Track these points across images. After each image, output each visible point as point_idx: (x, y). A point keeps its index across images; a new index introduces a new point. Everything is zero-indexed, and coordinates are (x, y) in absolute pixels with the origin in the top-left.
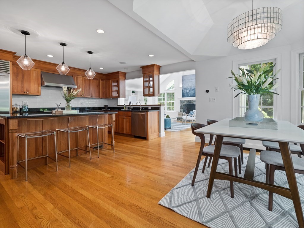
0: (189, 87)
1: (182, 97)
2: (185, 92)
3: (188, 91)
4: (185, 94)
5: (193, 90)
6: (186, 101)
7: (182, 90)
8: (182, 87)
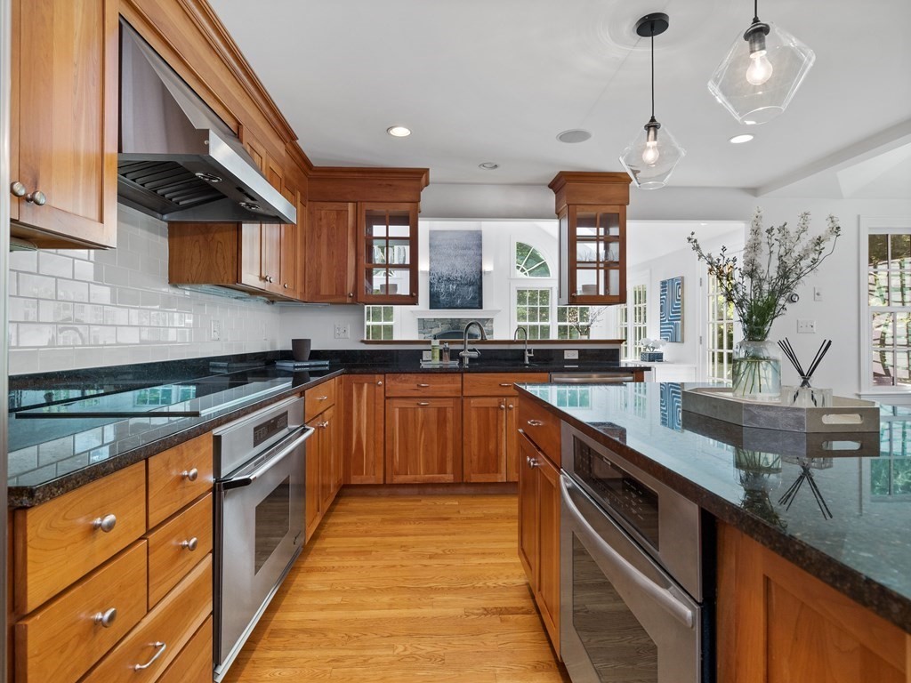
0: (454, 275)
1: (431, 308)
2: (442, 288)
3: (452, 287)
4: (442, 298)
5: (470, 284)
6: (443, 321)
7: (431, 284)
8: (430, 270)
